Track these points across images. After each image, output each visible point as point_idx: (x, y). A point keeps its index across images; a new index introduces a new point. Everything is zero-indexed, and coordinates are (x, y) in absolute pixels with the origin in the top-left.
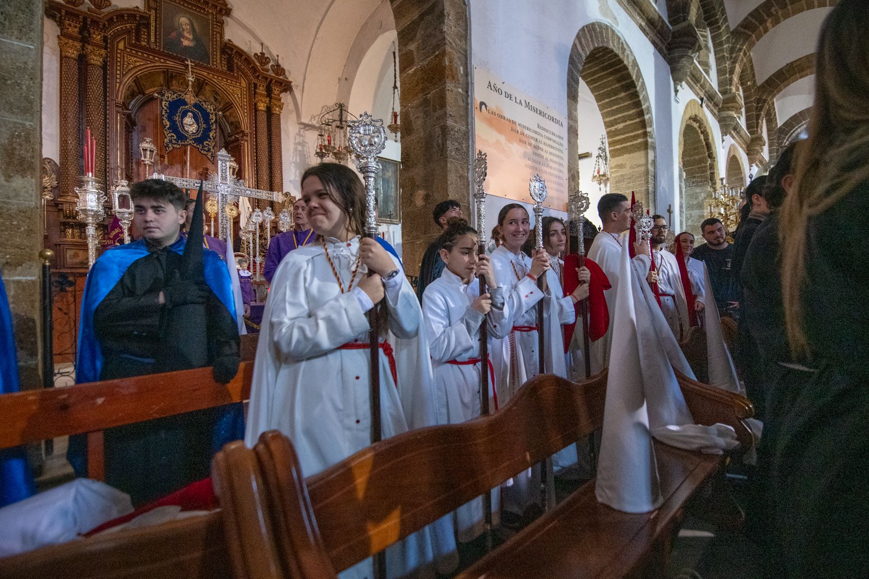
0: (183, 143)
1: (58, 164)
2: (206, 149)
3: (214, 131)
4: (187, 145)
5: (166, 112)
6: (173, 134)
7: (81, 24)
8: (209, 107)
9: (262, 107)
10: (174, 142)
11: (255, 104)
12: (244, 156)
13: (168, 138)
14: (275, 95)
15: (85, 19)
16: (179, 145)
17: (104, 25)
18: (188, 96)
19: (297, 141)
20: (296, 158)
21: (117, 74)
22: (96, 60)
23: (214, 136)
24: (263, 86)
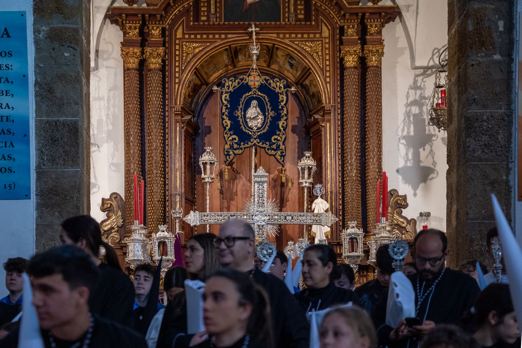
0: (246, 145)
1: (123, 198)
2: (274, 146)
3: (285, 118)
4: (251, 146)
5: (227, 108)
6: (234, 136)
7: (141, 22)
8: (278, 84)
9: (351, 61)
10: (235, 146)
11: (342, 59)
12: (326, 144)
13: (229, 143)
14: (371, 35)
15: (143, 16)
16: (241, 149)
17: (161, 16)
18: (251, 78)
19: (411, 99)
20: (409, 129)
21: (175, 72)
22: (154, 63)
23: (285, 125)
24: (353, 27)
